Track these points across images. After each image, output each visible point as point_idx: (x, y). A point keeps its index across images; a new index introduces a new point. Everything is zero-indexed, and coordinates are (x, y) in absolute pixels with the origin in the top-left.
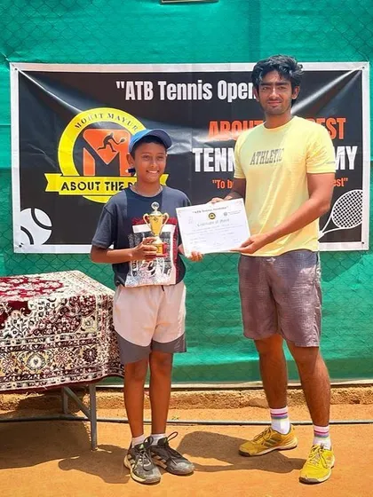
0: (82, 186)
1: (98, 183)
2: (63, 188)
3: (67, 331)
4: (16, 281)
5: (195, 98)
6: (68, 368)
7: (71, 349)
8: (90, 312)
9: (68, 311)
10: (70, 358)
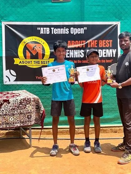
0: (26, 62)
1: (31, 61)
2: (20, 63)
3: (22, 109)
4: (5, 93)
5: (63, 33)
6: (22, 121)
7: (23, 115)
8: (29, 103)
9: (22, 103)
10: (23, 118)
